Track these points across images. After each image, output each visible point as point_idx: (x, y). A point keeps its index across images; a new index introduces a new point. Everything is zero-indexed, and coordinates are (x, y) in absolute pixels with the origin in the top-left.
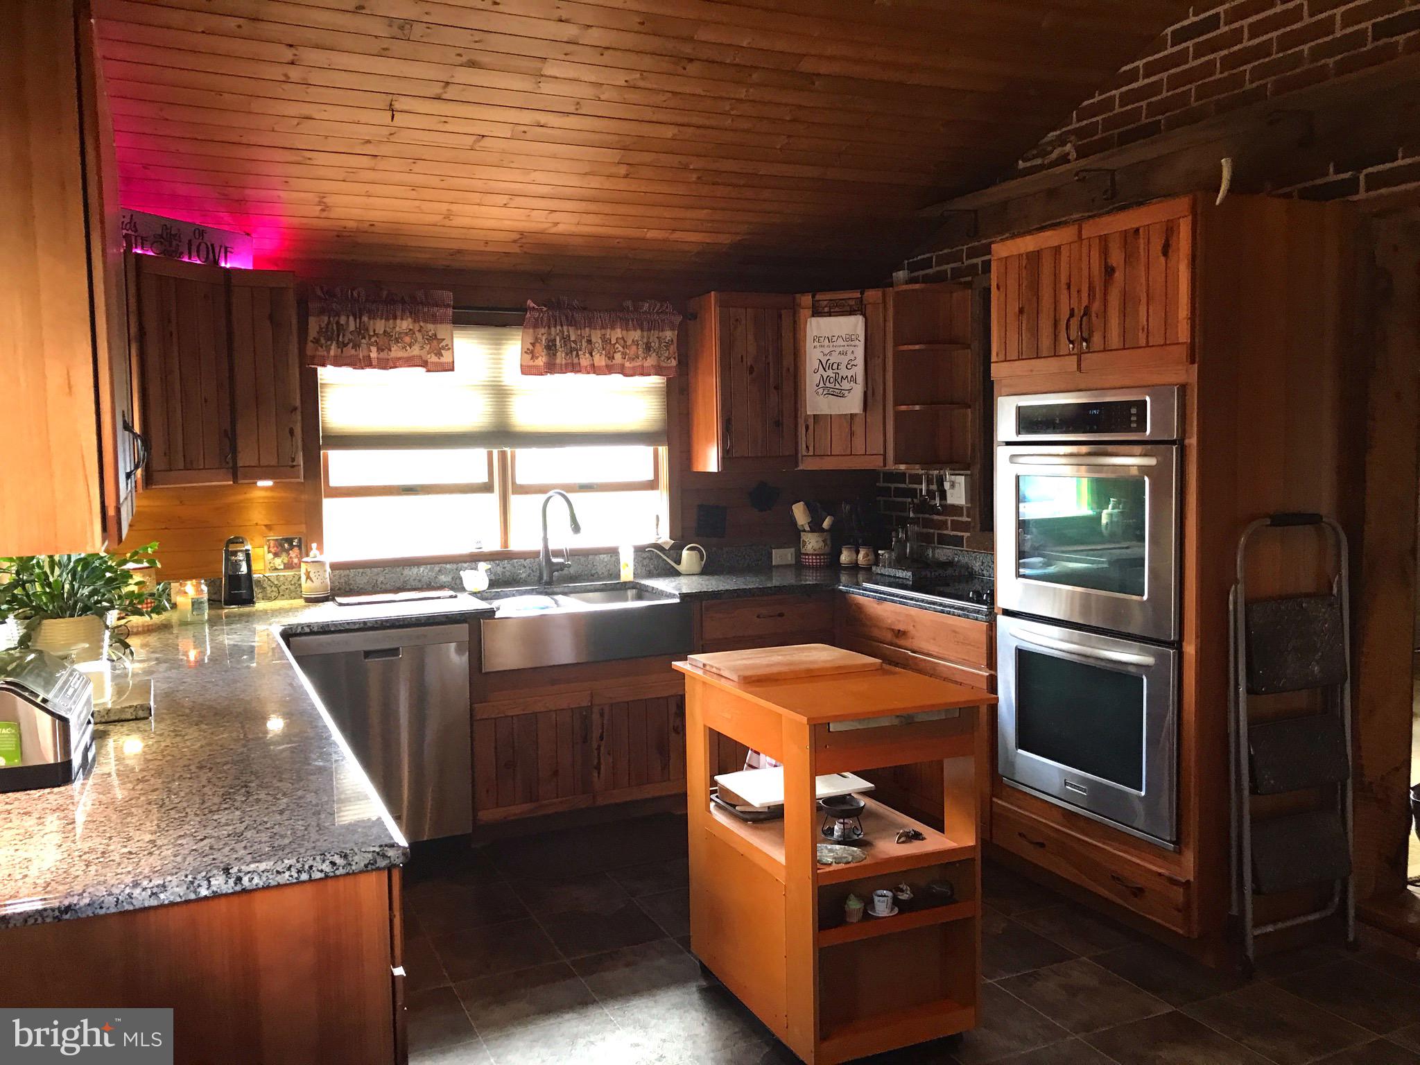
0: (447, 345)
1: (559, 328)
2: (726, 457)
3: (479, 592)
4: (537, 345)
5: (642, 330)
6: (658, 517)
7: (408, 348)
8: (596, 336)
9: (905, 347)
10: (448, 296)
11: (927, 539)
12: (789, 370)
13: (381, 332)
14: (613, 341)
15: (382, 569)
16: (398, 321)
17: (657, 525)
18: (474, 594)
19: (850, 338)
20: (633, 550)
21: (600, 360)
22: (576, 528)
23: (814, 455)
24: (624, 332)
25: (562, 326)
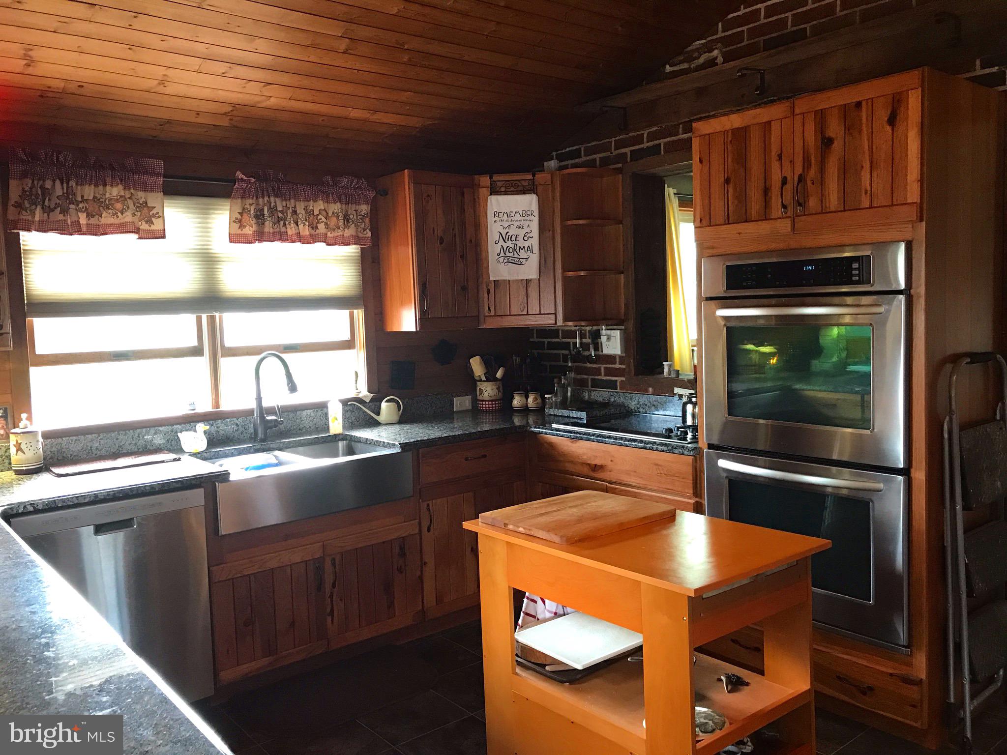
0: (158, 213)
1: (266, 199)
2: (423, 318)
3: (199, 453)
4: (245, 215)
5: (341, 204)
6: (356, 373)
7: (119, 214)
8: (300, 208)
9: (570, 223)
10: (159, 165)
11: (582, 384)
12: (471, 241)
13: (91, 198)
14: (316, 213)
15: (96, 435)
16: (108, 188)
17: (356, 381)
18: (194, 455)
19: (526, 214)
20: (340, 405)
21: (305, 231)
22: (293, 388)
23: (495, 316)
24: (326, 205)
25: (269, 197)
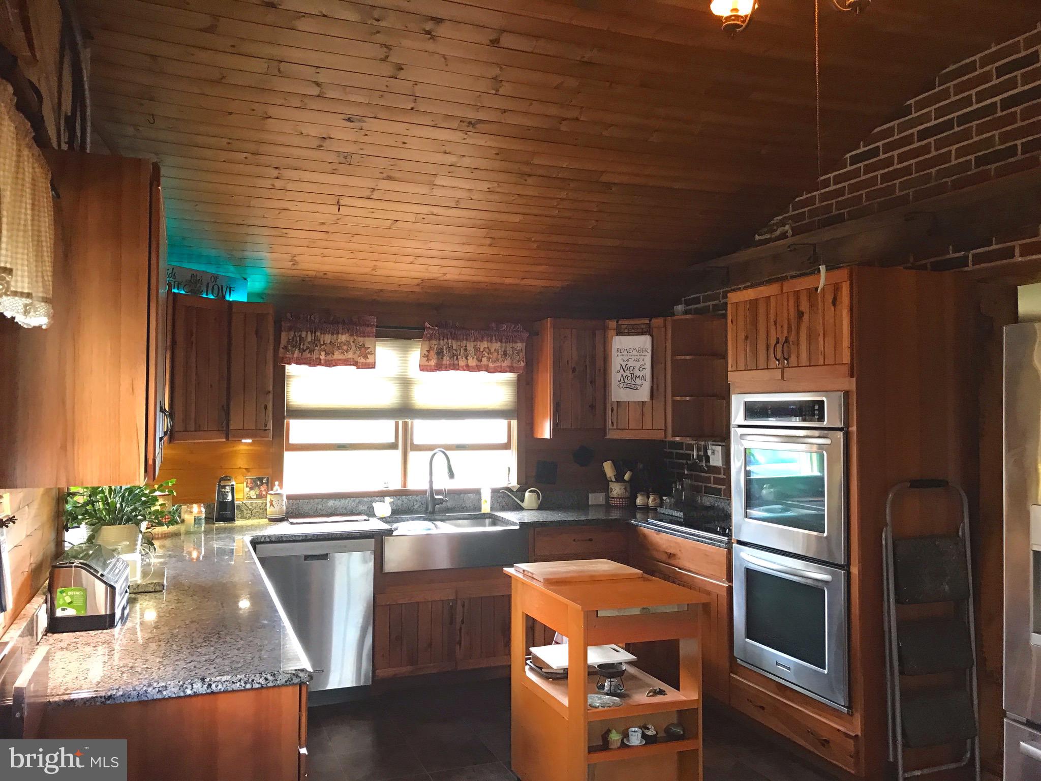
0: (371, 351)
1: (445, 340)
2: (555, 429)
3: (385, 518)
4: (431, 352)
5: (501, 342)
6: (509, 468)
7: (345, 353)
8: (470, 346)
9: (679, 357)
10: (374, 320)
11: (697, 490)
12: (600, 370)
13: (328, 343)
14: (482, 350)
15: (320, 500)
16: (340, 336)
17: (509, 474)
18: (381, 519)
19: (642, 350)
20: (491, 492)
21: (472, 362)
22: (451, 475)
23: (617, 429)
24: (489, 344)
25: (448, 339)
